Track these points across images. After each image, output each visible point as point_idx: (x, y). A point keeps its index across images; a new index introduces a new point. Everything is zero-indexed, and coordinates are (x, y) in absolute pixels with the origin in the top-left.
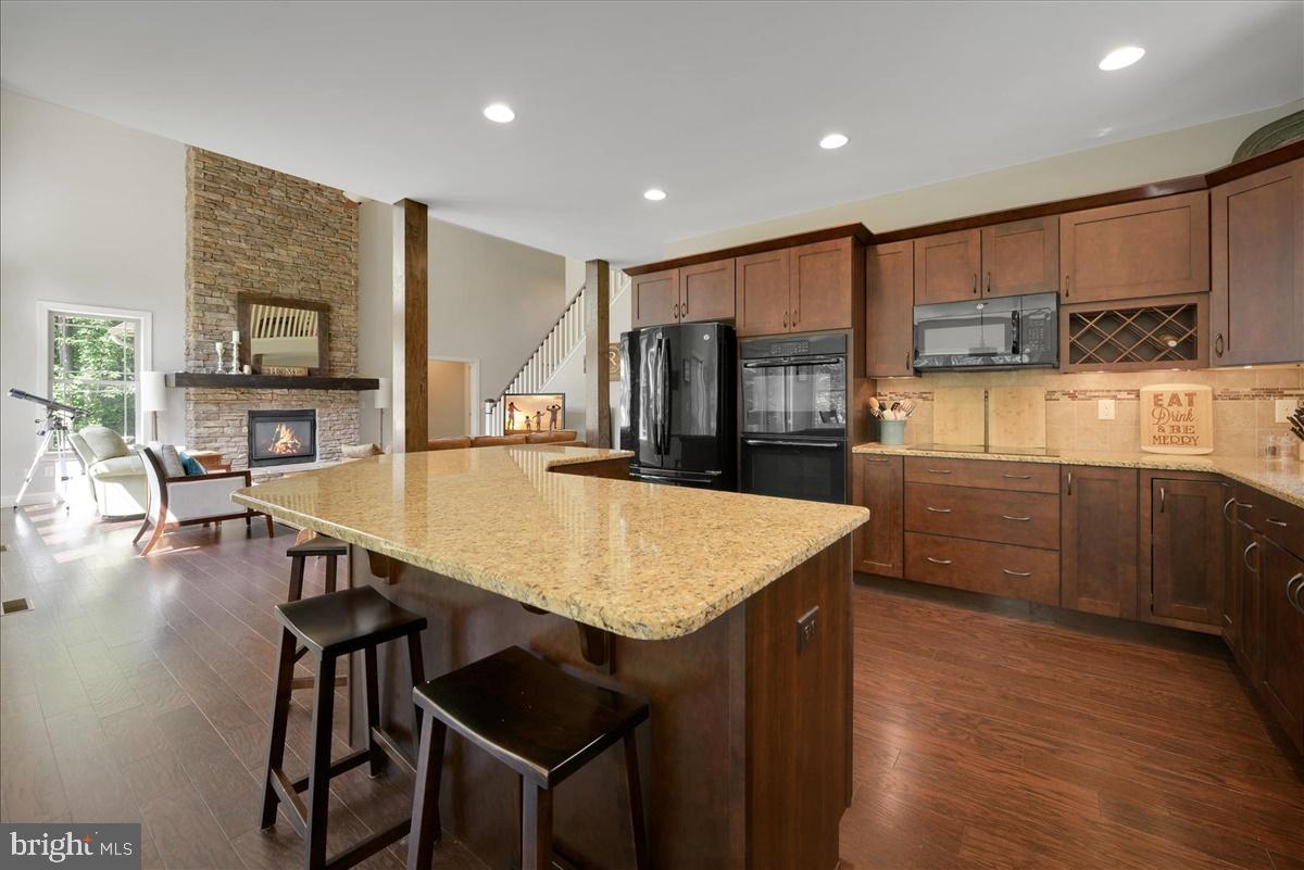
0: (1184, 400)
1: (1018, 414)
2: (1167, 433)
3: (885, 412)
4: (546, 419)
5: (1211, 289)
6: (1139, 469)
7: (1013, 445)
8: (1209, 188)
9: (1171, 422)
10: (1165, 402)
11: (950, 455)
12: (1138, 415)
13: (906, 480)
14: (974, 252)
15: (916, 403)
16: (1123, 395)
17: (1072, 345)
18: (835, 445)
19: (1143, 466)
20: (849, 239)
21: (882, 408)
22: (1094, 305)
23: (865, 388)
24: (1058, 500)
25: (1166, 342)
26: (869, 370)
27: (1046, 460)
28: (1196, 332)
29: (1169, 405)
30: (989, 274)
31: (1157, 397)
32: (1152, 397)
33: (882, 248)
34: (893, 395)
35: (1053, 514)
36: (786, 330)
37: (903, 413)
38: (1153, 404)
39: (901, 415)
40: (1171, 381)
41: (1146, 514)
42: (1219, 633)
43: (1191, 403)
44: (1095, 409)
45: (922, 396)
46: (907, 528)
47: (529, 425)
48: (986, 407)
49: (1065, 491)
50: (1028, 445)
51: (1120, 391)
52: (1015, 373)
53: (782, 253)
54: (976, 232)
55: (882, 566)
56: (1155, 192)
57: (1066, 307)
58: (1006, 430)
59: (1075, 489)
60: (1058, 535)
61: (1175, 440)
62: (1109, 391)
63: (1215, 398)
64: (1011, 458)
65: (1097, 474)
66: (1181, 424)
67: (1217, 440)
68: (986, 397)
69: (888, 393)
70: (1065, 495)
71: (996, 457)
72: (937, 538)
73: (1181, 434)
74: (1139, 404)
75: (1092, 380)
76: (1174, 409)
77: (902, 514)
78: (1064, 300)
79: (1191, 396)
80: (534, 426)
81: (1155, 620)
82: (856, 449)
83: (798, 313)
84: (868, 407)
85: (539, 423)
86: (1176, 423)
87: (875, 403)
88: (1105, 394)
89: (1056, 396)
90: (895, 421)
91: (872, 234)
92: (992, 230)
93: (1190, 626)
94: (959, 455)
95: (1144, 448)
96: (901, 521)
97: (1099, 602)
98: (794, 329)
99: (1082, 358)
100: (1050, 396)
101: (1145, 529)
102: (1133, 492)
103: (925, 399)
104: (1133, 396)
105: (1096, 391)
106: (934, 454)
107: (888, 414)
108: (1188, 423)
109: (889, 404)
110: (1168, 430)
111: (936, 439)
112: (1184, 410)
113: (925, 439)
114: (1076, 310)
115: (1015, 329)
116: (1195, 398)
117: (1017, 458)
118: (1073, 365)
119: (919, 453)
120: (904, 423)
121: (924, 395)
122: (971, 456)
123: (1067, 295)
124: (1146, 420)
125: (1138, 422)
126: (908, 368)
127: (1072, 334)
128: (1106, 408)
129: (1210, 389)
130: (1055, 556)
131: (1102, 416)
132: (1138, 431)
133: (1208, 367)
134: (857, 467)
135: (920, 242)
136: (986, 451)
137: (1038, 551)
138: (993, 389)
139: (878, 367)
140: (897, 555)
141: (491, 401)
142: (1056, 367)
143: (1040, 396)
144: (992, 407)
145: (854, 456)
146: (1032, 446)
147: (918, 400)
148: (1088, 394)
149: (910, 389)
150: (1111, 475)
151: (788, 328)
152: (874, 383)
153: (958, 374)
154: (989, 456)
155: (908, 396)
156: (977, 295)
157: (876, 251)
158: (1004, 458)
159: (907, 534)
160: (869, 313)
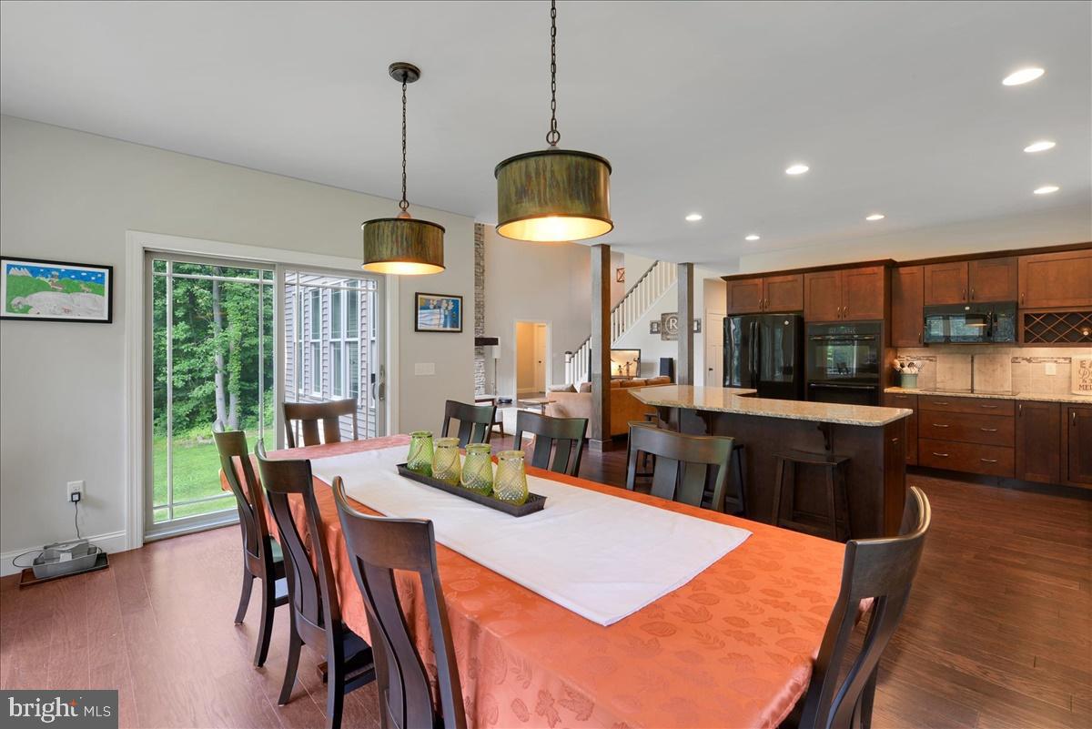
1: (994, 371)
2: (1088, 383)
3: (904, 369)
4: (633, 368)
6: (1063, 403)
7: (990, 389)
10: (1087, 365)
11: (947, 394)
12: (1071, 373)
13: (920, 408)
14: (963, 275)
15: (924, 363)
16: (1061, 361)
17: (1026, 332)
18: (873, 387)
20: (882, 268)
21: (902, 366)
22: (1039, 310)
23: (892, 353)
24: (1014, 420)
25: (1083, 332)
26: (893, 343)
29: (1090, 367)
30: (974, 289)
31: (1082, 362)
32: (1079, 362)
33: (903, 270)
34: (910, 358)
35: (1011, 427)
37: (916, 369)
38: (1079, 366)
39: (914, 370)
41: (1065, 428)
44: (1044, 368)
45: (928, 359)
46: (920, 436)
47: (621, 372)
48: (972, 366)
49: (1018, 414)
50: (999, 390)
51: (1059, 358)
53: (837, 273)
54: (965, 264)
57: (1022, 311)
58: (985, 380)
59: (1023, 414)
60: (1013, 439)
62: (1052, 358)
64: (986, 396)
65: (1037, 406)
68: (972, 360)
69: (906, 357)
70: (1018, 417)
71: (976, 395)
72: (939, 441)
74: (1071, 366)
75: (1041, 352)
77: (917, 428)
78: (1020, 306)
80: (624, 373)
81: (1070, 484)
82: (887, 390)
83: (848, 310)
84: (892, 365)
85: (628, 370)
87: (897, 363)
88: (1050, 360)
89: (1019, 360)
90: (911, 374)
91: (896, 263)
92: (975, 263)
94: (953, 394)
95: (1072, 392)
96: (916, 432)
97: (1038, 475)
98: (845, 319)
99: (1033, 339)
100: (1015, 360)
101: (1064, 435)
102: (1057, 416)
103: (931, 360)
104: (1067, 361)
105: (1044, 358)
106: (937, 393)
107: (906, 370)
109: (906, 364)
110: (1088, 381)
111: (938, 386)
113: (931, 385)
114: (1030, 312)
117: (989, 396)
118: (1027, 343)
119: (928, 393)
120: (916, 375)
121: (930, 358)
122: (960, 395)
123: (1022, 304)
124: (1075, 376)
125: (1070, 377)
126: (919, 343)
127: (1026, 325)
128: (1051, 368)
130: (1012, 451)
131: (1048, 373)
132: (1070, 382)
134: (888, 401)
135: (928, 268)
136: (972, 392)
137: (1002, 448)
138: (977, 355)
139: (899, 342)
140: (914, 452)
141: (570, 353)
142: (1016, 344)
143: (1009, 361)
144: (976, 366)
145: (886, 394)
146: (1002, 389)
147: (926, 361)
148: (1039, 360)
149: (920, 355)
150: (1045, 407)
151: (840, 317)
152: (897, 350)
153: (953, 346)
154: (972, 395)
155: (919, 359)
156: (966, 302)
157: (898, 271)
158: (980, 396)
159: (920, 440)
160: (893, 309)
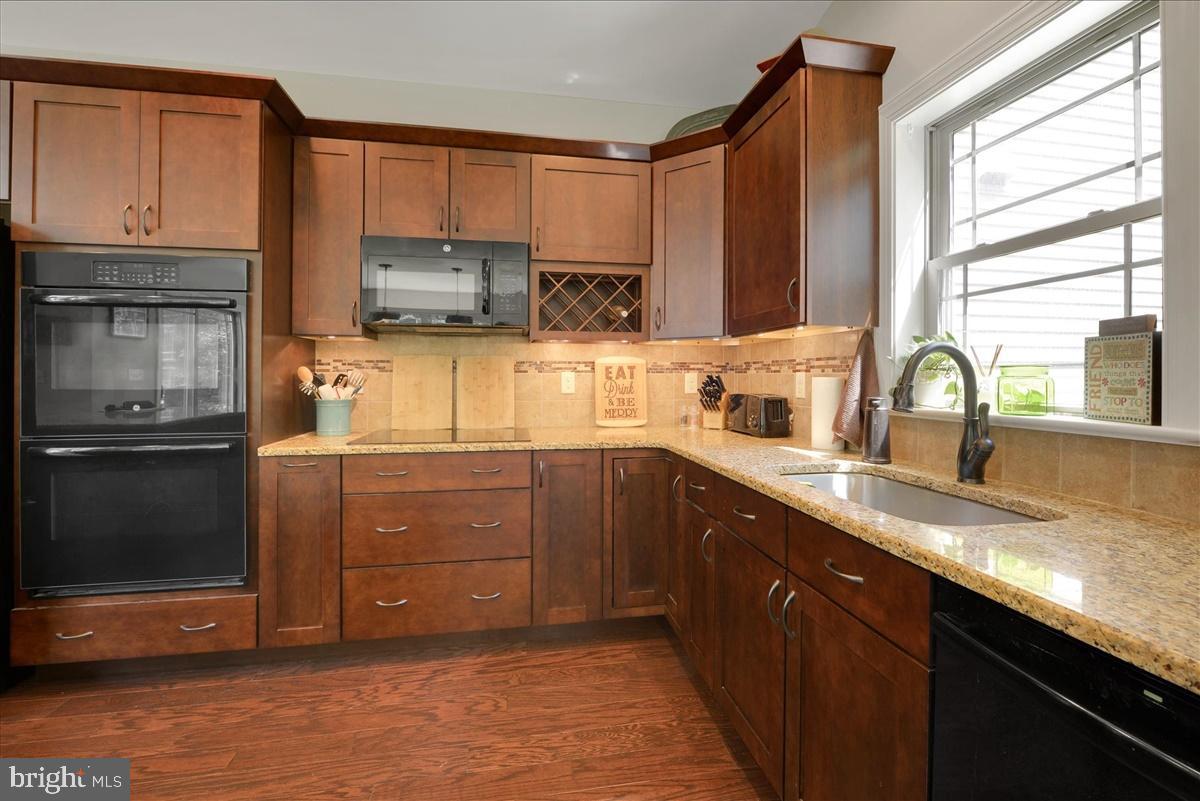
0: (627, 372)
1: (488, 388)
2: (615, 407)
3: (321, 388)
5: (652, 263)
6: (603, 450)
7: (482, 426)
8: (651, 162)
9: (619, 396)
10: (614, 375)
11: (407, 448)
12: (593, 388)
13: (344, 491)
14: (441, 176)
15: (368, 375)
16: (581, 367)
17: (541, 309)
18: (226, 446)
19: (606, 447)
20: (256, 105)
21: (319, 382)
22: (559, 265)
23: (289, 351)
24: (530, 495)
25: (619, 312)
26: (296, 324)
27: (518, 446)
28: (640, 304)
29: (617, 378)
30: (458, 209)
31: (608, 369)
32: (604, 369)
33: (319, 144)
34: (339, 364)
35: (524, 513)
36: (131, 240)
37: (350, 389)
38: (604, 377)
39: (346, 392)
40: (617, 353)
41: (608, 499)
42: (663, 612)
43: (632, 377)
44: (558, 383)
45: (378, 365)
46: (346, 563)
48: (454, 380)
49: (537, 480)
51: (579, 363)
52: (484, 339)
54: (443, 150)
55: (305, 631)
56: (614, 152)
57: (536, 264)
59: (545, 482)
60: (529, 539)
61: (621, 412)
62: (570, 363)
63: (648, 372)
64: (480, 447)
65: (566, 459)
66: (626, 396)
67: (649, 411)
68: (454, 368)
69: (330, 361)
70: (536, 485)
71: (463, 447)
72: (387, 569)
73: (624, 407)
74: (594, 377)
75: (556, 350)
76: (620, 381)
77: (338, 544)
78: (534, 254)
79: (632, 368)
81: (616, 614)
82: (265, 451)
83: (157, 211)
84: (296, 381)
86: (621, 396)
87: (306, 375)
88: (567, 366)
89: (524, 367)
90: (338, 402)
91: (304, 117)
93: (640, 612)
94: (418, 448)
95: (599, 423)
96: (337, 556)
97: (568, 608)
98: (145, 240)
99: (550, 324)
100: (519, 368)
101: (608, 516)
102: (597, 477)
103: (382, 369)
104: (589, 369)
105: (559, 363)
106: (383, 448)
107: (327, 391)
108: (631, 396)
109: (331, 377)
110: (616, 403)
112: (626, 382)
113: (377, 427)
114: (548, 268)
115: (486, 285)
116: (635, 371)
117: (485, 447)
118: (541, 332)
119: (364, 449)
120: (352, 404)
121: (381, 365)
122: (433, 448)
123: (538, 250)
124: (600, 394)
125: (593, 397)
126: (355, 325)
127: (541, 296)
128: (568, 381)
129: (644, 362)
130: (526, 564)
131: (565, 390)
132: (593, 405)
133: (649, 340)
134: (266, 479)
135: (373, 147)
136: (454, 440)
137: (509, 562)
138: (462, 358)
139: (313, 321)
140: (331, 609)
142: (526, 335)
143: (509, 368)
144: (460, 380)
145: (261, 462)
146: (501, 426)
147: (370, 371)
148: (553, 366)
149: (362, 356)
150: (578, 459)
151: (134, 235)
152: (311, 346)
153: (423, 338)
154: (455, 447)
155: (358, 365)
156: (443, 235)
157: (309, 145)
158: (471, 448)
159: (346, 573)
160: (297, 236)
